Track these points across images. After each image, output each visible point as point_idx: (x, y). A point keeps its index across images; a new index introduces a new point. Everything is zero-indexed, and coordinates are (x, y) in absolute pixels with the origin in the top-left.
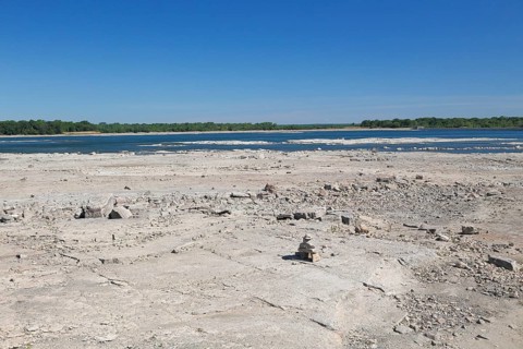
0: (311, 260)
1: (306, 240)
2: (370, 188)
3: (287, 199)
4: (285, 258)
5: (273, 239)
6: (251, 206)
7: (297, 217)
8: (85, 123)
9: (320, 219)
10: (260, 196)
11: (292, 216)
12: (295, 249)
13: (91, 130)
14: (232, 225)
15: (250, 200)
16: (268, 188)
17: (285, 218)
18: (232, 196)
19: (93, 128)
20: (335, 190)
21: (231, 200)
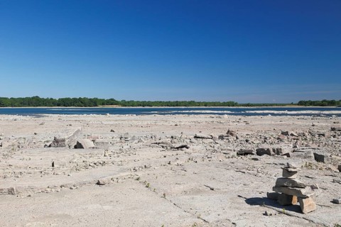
0: (299, 209)
1: (288, 172)
2: (326, 135)
3: (247, 141)
4: (252, 201)
5: (232, 172)
6: (212, 145)
7: (261, 152)
8: (112, 100)
9: (288, 155)
10: (221, 137)
11: (255, 152)
12: (267, 188)
13: (116, 104)
14: (186, 157)
15: (212, 140)
16: (230, 133)
17: (246, 153)
18: (196, 137)
19: (117, 103)
20: (292, 135)
21: (193, 140)
